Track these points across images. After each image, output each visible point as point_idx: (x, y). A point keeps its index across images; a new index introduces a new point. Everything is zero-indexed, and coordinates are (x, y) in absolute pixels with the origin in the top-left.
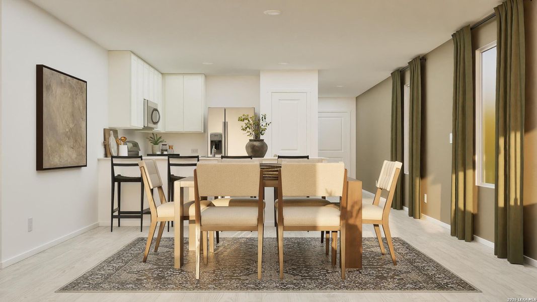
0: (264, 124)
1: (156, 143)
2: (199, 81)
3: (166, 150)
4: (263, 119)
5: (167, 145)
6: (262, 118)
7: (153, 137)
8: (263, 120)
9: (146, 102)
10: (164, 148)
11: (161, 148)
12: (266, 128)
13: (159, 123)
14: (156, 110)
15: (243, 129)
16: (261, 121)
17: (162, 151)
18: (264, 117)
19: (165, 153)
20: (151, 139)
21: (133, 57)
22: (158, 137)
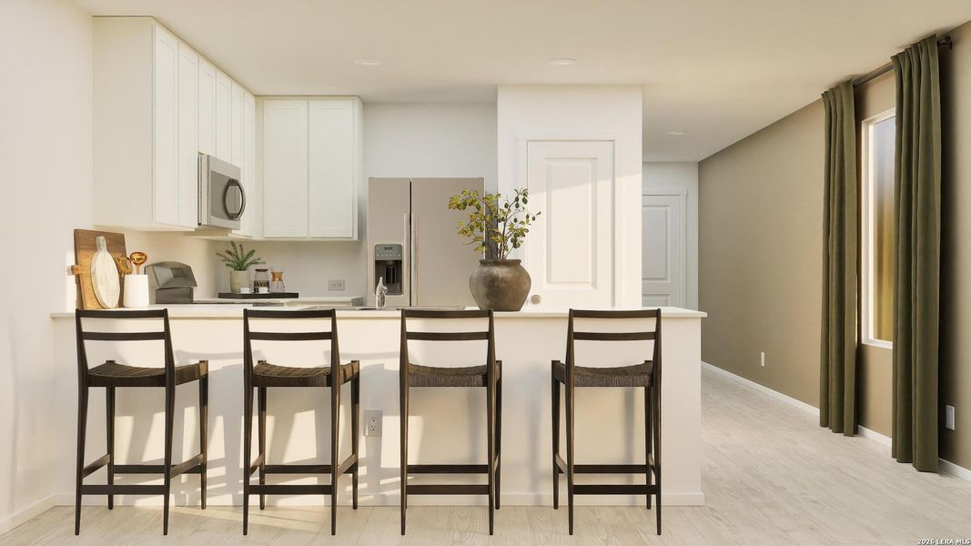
0: (521, 217)
1: (240, 266)
2: (348, 113)
3: (267, 284)
4: (520, 202)
5: (269, 272)
6: (517, 199)
7: (233, 251)
8: (517, 206)
9: (204, 161)
10: (261, 277)
11: (253, 279)
12: (526, 227)
13: (243, 217)
14: (233, 182)
15: (464, 232)
16: (513, 208)
17: (257, 285)
18: (521, 197)
19: (263, 290)
20: (228, 256)
21: (161, 34)
22: (246, 253)
